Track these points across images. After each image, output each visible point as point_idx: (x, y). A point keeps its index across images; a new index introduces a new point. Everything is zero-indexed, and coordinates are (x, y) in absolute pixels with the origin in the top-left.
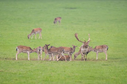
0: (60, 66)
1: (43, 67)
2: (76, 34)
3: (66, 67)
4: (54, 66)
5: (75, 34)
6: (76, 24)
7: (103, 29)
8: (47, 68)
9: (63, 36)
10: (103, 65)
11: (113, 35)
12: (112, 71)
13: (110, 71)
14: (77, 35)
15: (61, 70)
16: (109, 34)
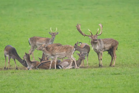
0: (43, 78)
1: (16, 80)
2: (78, 25)
3: (53, 80)
4: (34, 78)
5: (76, 25)
6: (66, 9)
7: (110, 16)
8: (22, 82)
9: (47, 29)
10: (112, 74)
11: (127, 25)
12: (129, 84)
13: (125, 83)
14: (80, 26)
15: (46, 84)
16: (119, 23)
